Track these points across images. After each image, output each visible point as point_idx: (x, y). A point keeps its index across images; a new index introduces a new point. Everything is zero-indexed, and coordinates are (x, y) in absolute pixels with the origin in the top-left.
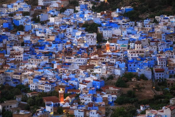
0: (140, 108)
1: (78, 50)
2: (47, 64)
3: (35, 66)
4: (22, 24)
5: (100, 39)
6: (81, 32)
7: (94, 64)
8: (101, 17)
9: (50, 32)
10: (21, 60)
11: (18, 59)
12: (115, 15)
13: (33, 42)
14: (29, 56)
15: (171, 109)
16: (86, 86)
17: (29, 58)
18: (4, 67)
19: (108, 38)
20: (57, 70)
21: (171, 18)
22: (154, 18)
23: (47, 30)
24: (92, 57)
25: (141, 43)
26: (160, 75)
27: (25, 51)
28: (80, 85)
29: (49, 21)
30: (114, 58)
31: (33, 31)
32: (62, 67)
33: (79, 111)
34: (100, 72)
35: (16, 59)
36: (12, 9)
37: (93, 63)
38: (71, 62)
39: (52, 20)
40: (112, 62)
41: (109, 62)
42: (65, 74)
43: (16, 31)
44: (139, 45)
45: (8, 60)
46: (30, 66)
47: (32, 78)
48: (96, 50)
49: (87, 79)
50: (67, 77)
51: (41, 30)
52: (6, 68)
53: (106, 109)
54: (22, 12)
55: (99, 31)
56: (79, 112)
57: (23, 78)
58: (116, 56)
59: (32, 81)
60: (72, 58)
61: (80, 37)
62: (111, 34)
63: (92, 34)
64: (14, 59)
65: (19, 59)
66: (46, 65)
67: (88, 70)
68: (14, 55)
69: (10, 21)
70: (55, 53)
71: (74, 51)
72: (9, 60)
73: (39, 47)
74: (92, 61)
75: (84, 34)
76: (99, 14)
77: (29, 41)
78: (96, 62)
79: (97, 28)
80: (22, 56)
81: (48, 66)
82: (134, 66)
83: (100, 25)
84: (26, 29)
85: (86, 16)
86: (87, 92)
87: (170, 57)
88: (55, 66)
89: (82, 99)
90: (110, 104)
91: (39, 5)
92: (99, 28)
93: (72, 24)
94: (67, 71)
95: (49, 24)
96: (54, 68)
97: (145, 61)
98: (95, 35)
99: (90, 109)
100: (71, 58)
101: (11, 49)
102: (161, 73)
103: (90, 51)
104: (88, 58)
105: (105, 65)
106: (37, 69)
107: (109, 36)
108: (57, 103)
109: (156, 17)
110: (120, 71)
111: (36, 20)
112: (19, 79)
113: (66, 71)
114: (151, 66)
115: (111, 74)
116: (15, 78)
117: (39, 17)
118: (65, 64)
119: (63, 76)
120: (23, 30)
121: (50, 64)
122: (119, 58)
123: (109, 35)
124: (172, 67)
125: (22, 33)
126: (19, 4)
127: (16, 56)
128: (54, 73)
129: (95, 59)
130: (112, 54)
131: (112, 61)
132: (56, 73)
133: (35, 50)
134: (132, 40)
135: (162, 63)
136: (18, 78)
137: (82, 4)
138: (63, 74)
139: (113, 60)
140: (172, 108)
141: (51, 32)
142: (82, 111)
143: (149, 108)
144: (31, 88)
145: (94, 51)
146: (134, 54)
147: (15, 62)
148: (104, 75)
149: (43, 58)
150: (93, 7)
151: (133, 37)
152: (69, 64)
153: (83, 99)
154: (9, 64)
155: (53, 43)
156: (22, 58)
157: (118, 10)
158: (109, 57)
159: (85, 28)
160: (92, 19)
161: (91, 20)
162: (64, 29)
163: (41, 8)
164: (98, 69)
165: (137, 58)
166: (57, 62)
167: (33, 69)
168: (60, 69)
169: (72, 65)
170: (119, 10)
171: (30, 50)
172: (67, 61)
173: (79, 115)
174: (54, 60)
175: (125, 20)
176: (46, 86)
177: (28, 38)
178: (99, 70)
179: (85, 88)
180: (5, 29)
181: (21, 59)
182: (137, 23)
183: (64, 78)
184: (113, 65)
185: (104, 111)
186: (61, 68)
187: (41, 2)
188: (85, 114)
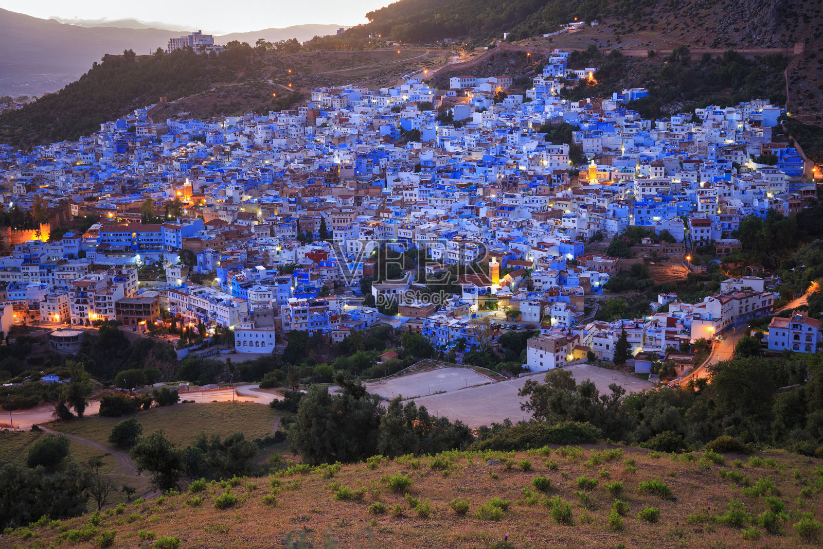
0: (656, 300)
1: (530, 179)
2: (466, 208)
3: (441, 212)
4: (418, 127)
5: (578, 156)
6: (536, 143)
7: (563, 208)
8: (579, 110)
9: (472, 143)
10: (413, 200)
11: (408, 197)
12: (609, 105)
13: (438, 164)
14: (429, 191)
15: (721, 302)
16: (544, 254)
17: (431, 195)
18: (381, 215)
19: (593, 155)
20: (485, 220)
21: (729, 112)
22: (693, 111)
23: (468, 138)
24: (559, 195)
25: (663, 166)
26: (702, 232)
27: (421, 183)
28: (532, 251)
29: (471, 119)
30: (605, 196)
31: (438, 141)
32: (495, 214)
33: (530, 304)
34: (575, 225)
35: (405, 198)
36: (397, 97)
37: (561, 207)
38: (514, 204)
39: (477, 118)
40: (601, 204)
41: (594, 205)
42: (502, 229)
43: (406, 143)
44: (659, 168)
45: (388, 200)
46: (432, 212)
47: (436, 236)
48: (569, 179)
49: (547, 240)
50: (505, 235)
51: (455, 138)
52: (386, 215)
53: (586, 301)
54: (418, 103)
55: (575, 139)
56: (531, 307)
57: (418, 235)
58: (610, 192)
60: (518, 195)
61: (534, 153)
62: (601, 147)
63: (560, 147)
64: (400, 198)
65: (411, 197)
66: (464, 210)
67: (551, 221)
68: (401, 189)
69: (393, 122)
70: (482, 186)
71: (522, 182)
72: (391, 200)
73: (450, 174)
74: (559, 202)
75: (543, 146)
76: (577, 104)
77: (431, 161)
78: (566, 205)
79: (571, 134)
80: (416, 191)
81: (468, 212)
82: (648, 212)
83: (578, 129)
84: (425, 137)
85: (547, 108)
86: (547, 265)
87: (725, 195)
88: (483, 213)
89: (536, 281)
90: (595, 290)
91: (451, 87)
92: (574, 133)
93: (518, 126)
94: (507, 223)
95: (472, 127)
96: (480, 217)
97: (671, 203)
98: (566, 148)
99: (552, 300)
100: (514, 196)
101: (394, 177)
102: (705, 228)
103: (555, 181)
104: (551, 197)
105: (586, 210)
106: (446, 218)
107: (596, 151)
108: (486, 287)
109: (697, 110)
110: (616, 224)
111: (445, 119)
112: (411, 237)
113: (503, 222)
114: (683, 213)
115: (599, 229)
116: (402, 235)
117: (451, 112)
118: (503, 208)
119: (497, 233)
120: (418, 140)
121: (472, 208)
122: (616, 195)
123: (595, 148)
124: (729, 214)
125: (417, 146)
126: (411, 86)
127: (405, 192)
128: (480, 227)
129: (566, 198)
130: (602, 189)
131: (601, 202)
132: (484, 227)
133: (442, 179)
134: (645, 158)
135: (707, 207)
136: (408, 237)
137: (540, 84)
138: (499, 230)
139: (603, 202)
140: (724, 300)
141: (474, 143)
142: (537, 305)
143: (676, 301)
145: (563, 181)
146: (647, 188)
147: (403, 204)
148: (583, 231)
149: (458, 197)
150: (563, 91)
151: (646, 152)
152: (511, 208)
153: (540, 281)
154: (391, 208)
155: (479, 166)
156: (415, 195)
157: (615, 95)
158: (595, 194)
159: (545, 134)
160: (561, 114)
161: (559, 117)
162: (502, 137)
163: (455, 93)
164: (572, 219)
165: (655, 196)
166: (486, 205)
167: (437, 219)
168: (491, 219)
169: (517, 210)
170: (619, 97)
171: (433, 180)
172: (507, 202)
173: (530, 312)
174: (481, 199)
175: (630, 117)
177: (428, 156)
178: (573, 221)
179: (542, 258)
180: (384, 137)
181: (413, 198)
182: (656, 122)
183: (500, 237)
184: (602, 210)
185: (581, 305)
186: (495, 216)
187: (455, 83)
188: (542, 310)
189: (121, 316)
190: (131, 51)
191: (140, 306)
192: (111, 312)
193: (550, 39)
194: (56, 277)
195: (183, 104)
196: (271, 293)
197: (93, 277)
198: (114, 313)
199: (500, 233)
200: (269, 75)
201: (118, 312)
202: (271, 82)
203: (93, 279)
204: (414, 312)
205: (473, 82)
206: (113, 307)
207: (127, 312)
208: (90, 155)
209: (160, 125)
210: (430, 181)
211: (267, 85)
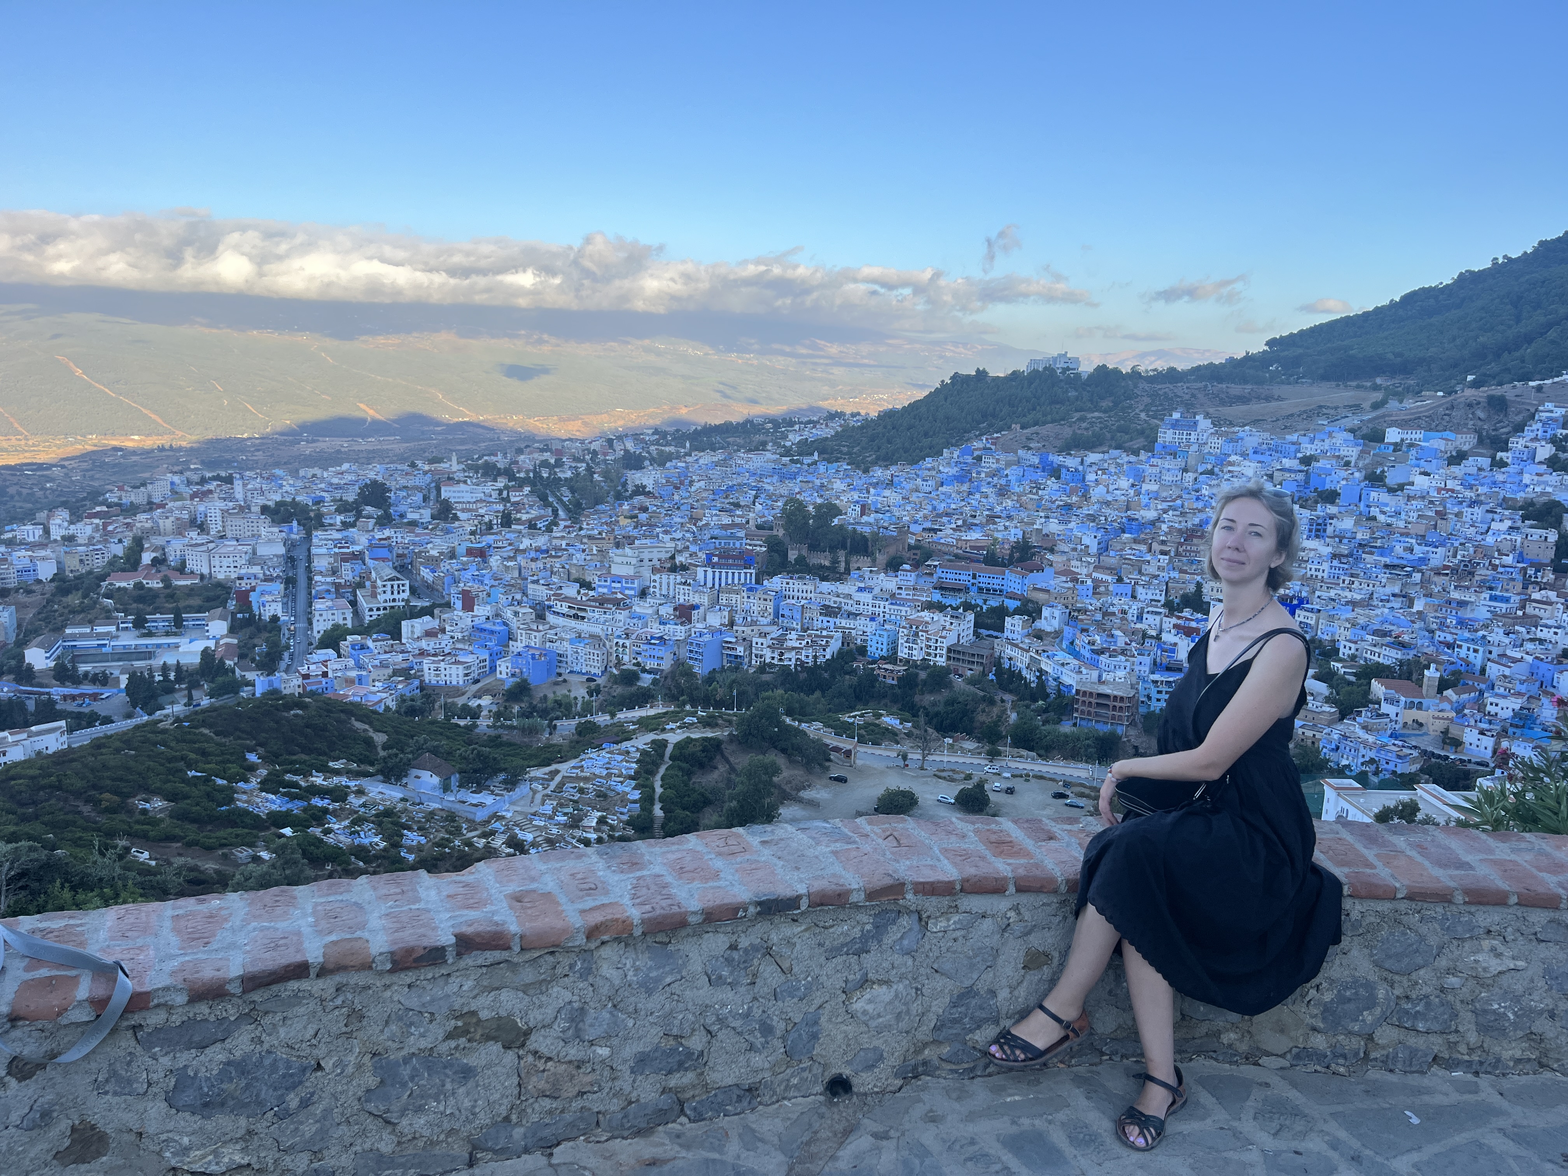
1: (1493, 569)
2: (1394, 595)
3: (1359, 597)
4: (1335, 486)
6: (1508, 523)
7: (1541, 613)
13: (1359, 536)
14: (1343, 568)
16: (1508, 671)
17: (1346, 574)
20: (1421, 615)
23: (1405, 506)
24: (1536, 596)
27: (1334, 556)
28: (1489, 664)
29: (1412, 484)
31: (1362, 505)
32: (1437, 609)
33: (1480, 733)
35: (1309, 573)
36: (1309, 446)
37: (1537, 612)
38: (1467, 599)
39: (1421, 482)
42: (1446, 630)
46: (1349, 595)
47: (1349, 626)
48: (1552, 577)
49: (1511, 653)
51: (1386, 505)
54: (1338, 457)
56: (1481, 737)
59: (1348, 633)
63: (1542, 532)
65: (1317, 574)
67: (1520, 629)
69: (1301, 477)
74: (1535, 604)
75: (1518, 528)
77: (1350, 530)
78: (1545, 610)
84: (1344, 500)
85: (1527, 478)
86: (1510, 685)
88: (1418, 606)
89: (1491, 704)
91: (1387, 440)
93: (1482, 498)
95: (1412, 494)
96: (1414, 610)
98: (1552, 535)
104: (1523, 597)
106: (1367, 603)
108: (1416, 701)
111: (1375, 479)
117: (1383, 472)
118: (1449, 602)
119: (1438, 633)
120: (1334, 503)
121: (1404, 597)
125: (1332, 509)
126: (1330, 435)
129: (1545, 602)
133: (1364, 556)
136: (1309, 621)
137: (1520, 446)
144: (1342, 650)
145: (1543, 578)
149: (1384, 580)
150: (1555, 458)
152: (1462, 604)
153: (1497, 705)
155: (1419, 544)
159: (1522, 513)
160: (1549, 489)
161: (1545, 493)
162: (1456, 509)
163: (1391, 448)
164: (1553, 630)
167: (1354, 604)
169: (1469, 607)
171: (1350, 555)
172: (1456, 595)
173: (1479, 743)
176: (1386, 653)
177: (1347, 524)
178: (1556, 633)
181: (1320, 574)
183: (1442, 639)
186: (1436, 611)
187: (1393, 435)
188: (1497, 744)
189: (951, 662)
190: (984, 371)
191: (973, 655)
192: (941, 656)
193: (1539, 389)
194: (887, 610)
195: (1037, 434)
196: (1128, 664)
197: (926, 615)
198: (944, 659)
199: (1443, 635)
200: (1142, 408)
201: (949, 658)
202: (1143, 415)
203: (928, 619)
204: (1310, 716)
205: (1418, 436)
206: (944, 652)
207: (958, 660)
208: (930, 483)
209: (1011, 457)
210: (1346, 556)
211: (1139, 419)
